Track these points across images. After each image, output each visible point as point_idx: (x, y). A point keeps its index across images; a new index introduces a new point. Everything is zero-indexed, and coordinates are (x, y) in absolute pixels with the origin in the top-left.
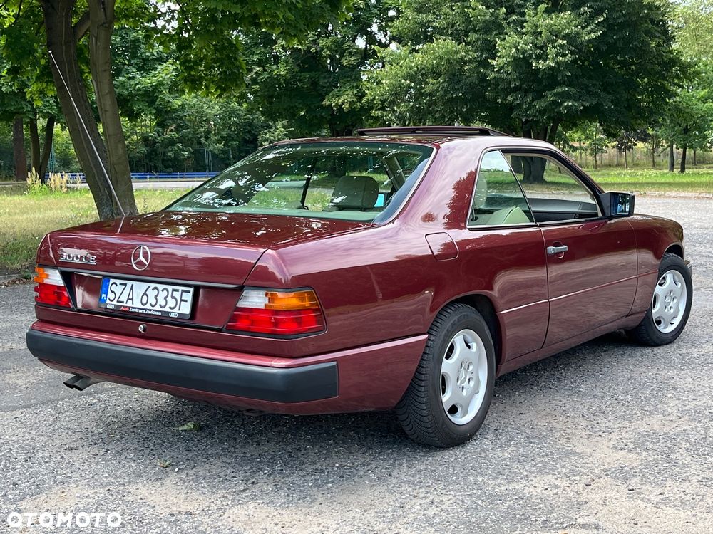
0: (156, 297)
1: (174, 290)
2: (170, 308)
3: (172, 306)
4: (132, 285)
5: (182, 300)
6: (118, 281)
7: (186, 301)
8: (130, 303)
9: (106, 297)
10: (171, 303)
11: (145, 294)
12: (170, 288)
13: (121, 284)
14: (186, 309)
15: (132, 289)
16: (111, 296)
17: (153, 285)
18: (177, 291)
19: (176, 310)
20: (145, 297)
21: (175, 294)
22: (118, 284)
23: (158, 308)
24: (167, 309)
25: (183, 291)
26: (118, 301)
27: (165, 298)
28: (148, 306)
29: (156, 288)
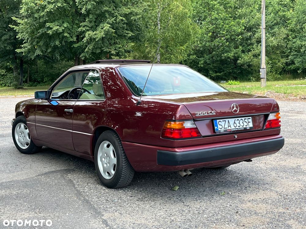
0: (239, 123)
1: (245, 119)
2: (246, 126)
3: (246, 125)
4: (228, 120)
5: (249, 122)
6: (221, 120)
7: (250, 122)
8: (230, 128)
9: (218, 128)
10: (245, 124)
11: (235, 123)
12: (243, 118)
13: (223, 121)
14: (251, 125)
15: (229, 122)
16: (219, 127)
17: (236, 119)
18: (246, 119)
19: (248, 126)
20: (235, 124)
21: (246, 120)
22: (222, 121)
23: (241, 127)
24: (245, 127)
25: (248, 119)
26: (224, 128)
27: (243, 123)
28: (237, 127)
29: (238, 120)
